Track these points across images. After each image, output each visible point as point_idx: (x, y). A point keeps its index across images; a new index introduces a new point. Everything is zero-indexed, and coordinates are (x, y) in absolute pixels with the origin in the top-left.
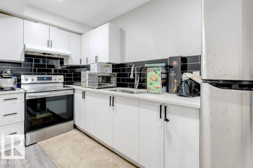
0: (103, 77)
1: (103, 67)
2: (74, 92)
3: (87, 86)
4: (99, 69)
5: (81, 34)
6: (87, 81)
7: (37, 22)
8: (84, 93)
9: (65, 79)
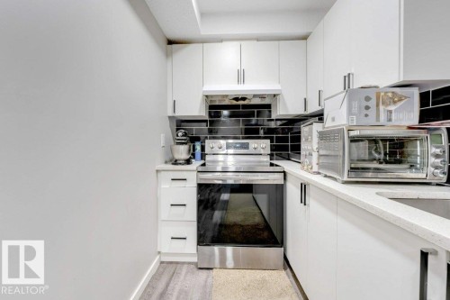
0: (373, 141)
1: (372, 103)
2: (285, 179)
3: (315, 168)
4: (355, 110)
5: (305, 38)
6: (315, 155)
7: (221, 41)
8: (304, 188)
9: (273, 148)
